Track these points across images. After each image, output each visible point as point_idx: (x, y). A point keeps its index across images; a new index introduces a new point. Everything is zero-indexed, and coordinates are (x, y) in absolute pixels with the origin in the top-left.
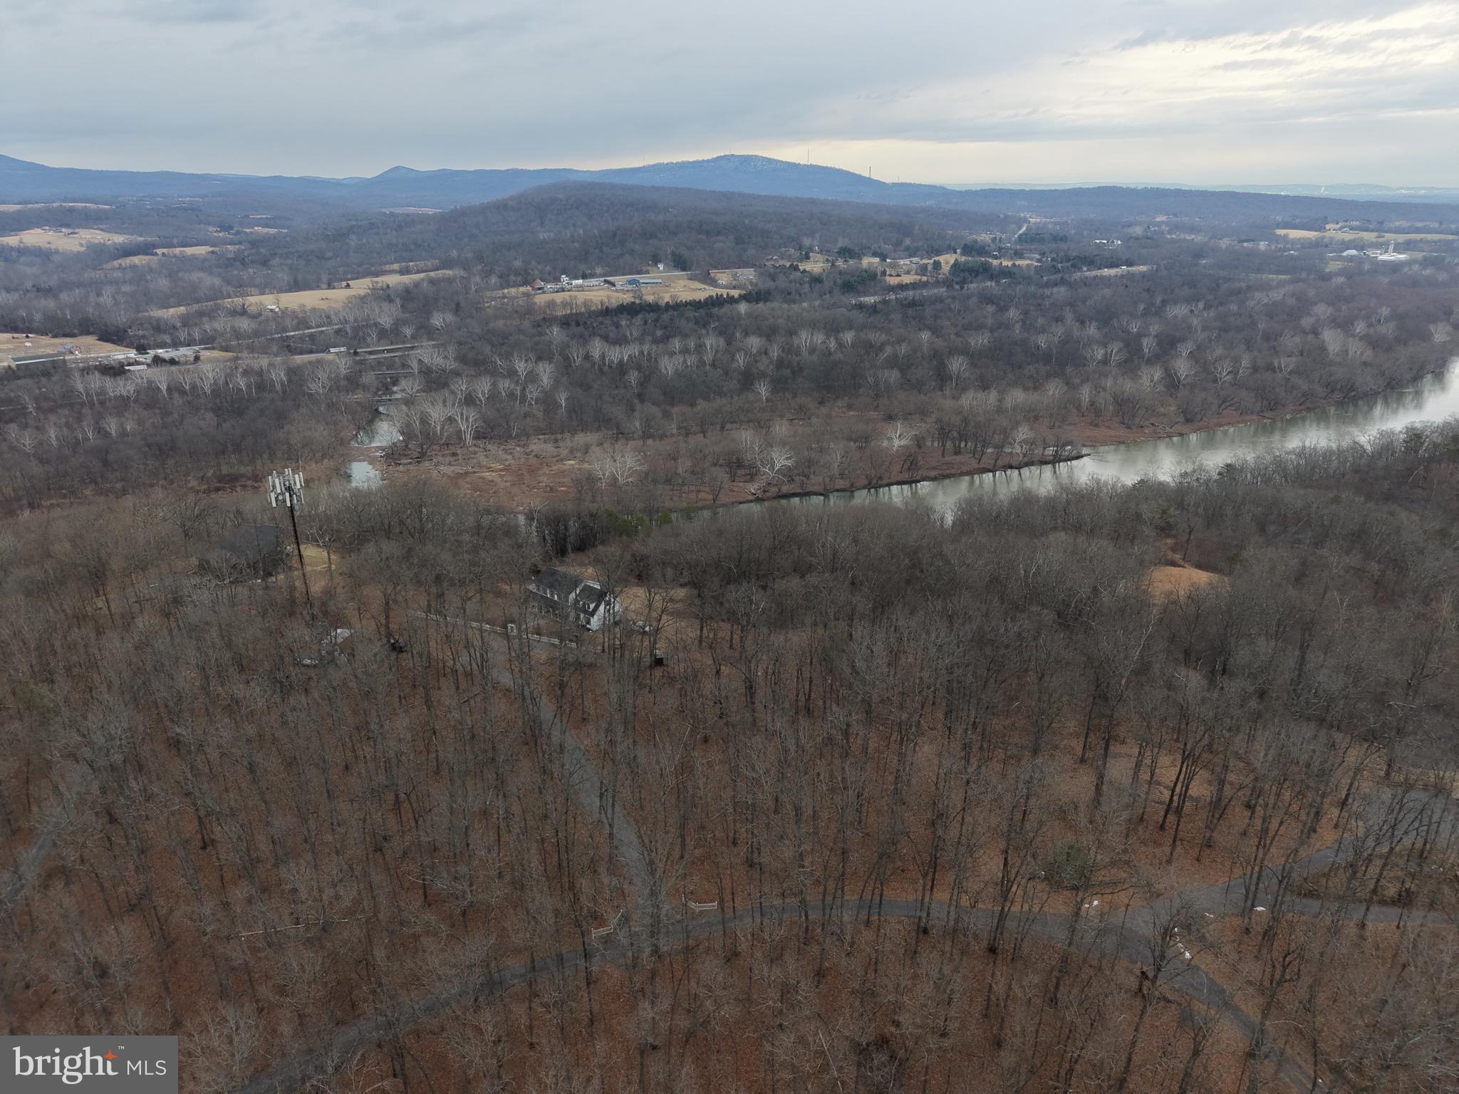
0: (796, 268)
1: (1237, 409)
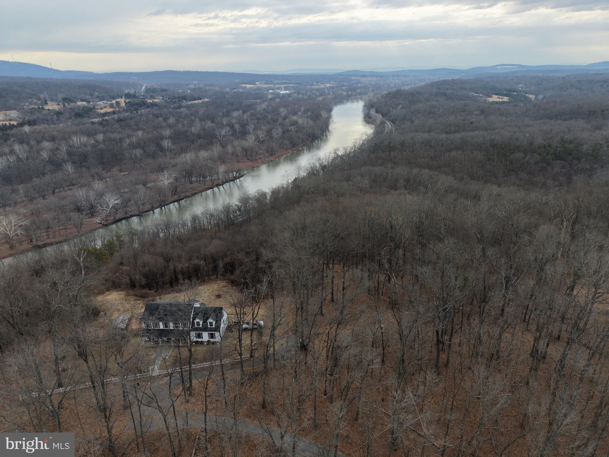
1: (283, 148)
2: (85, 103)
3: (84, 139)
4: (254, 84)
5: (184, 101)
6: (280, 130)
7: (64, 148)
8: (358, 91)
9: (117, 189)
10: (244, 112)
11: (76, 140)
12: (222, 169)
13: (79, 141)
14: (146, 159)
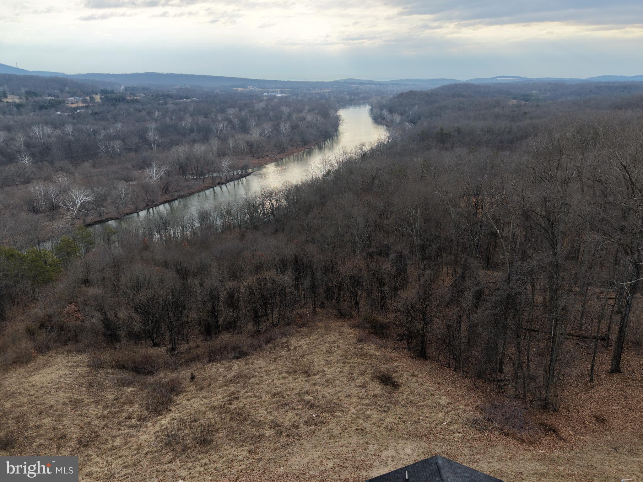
1: (293, 146)
2: (53, 98)
3: (48, 130)
5: (170, 99)
6: (288, 124)
7: (21, 138)
8: (361, 95)
9: (88, 184)
10: (240, 110)
11: (37, 131)
12: (226, 163)
13: (41, 132)
14: (127, 153)
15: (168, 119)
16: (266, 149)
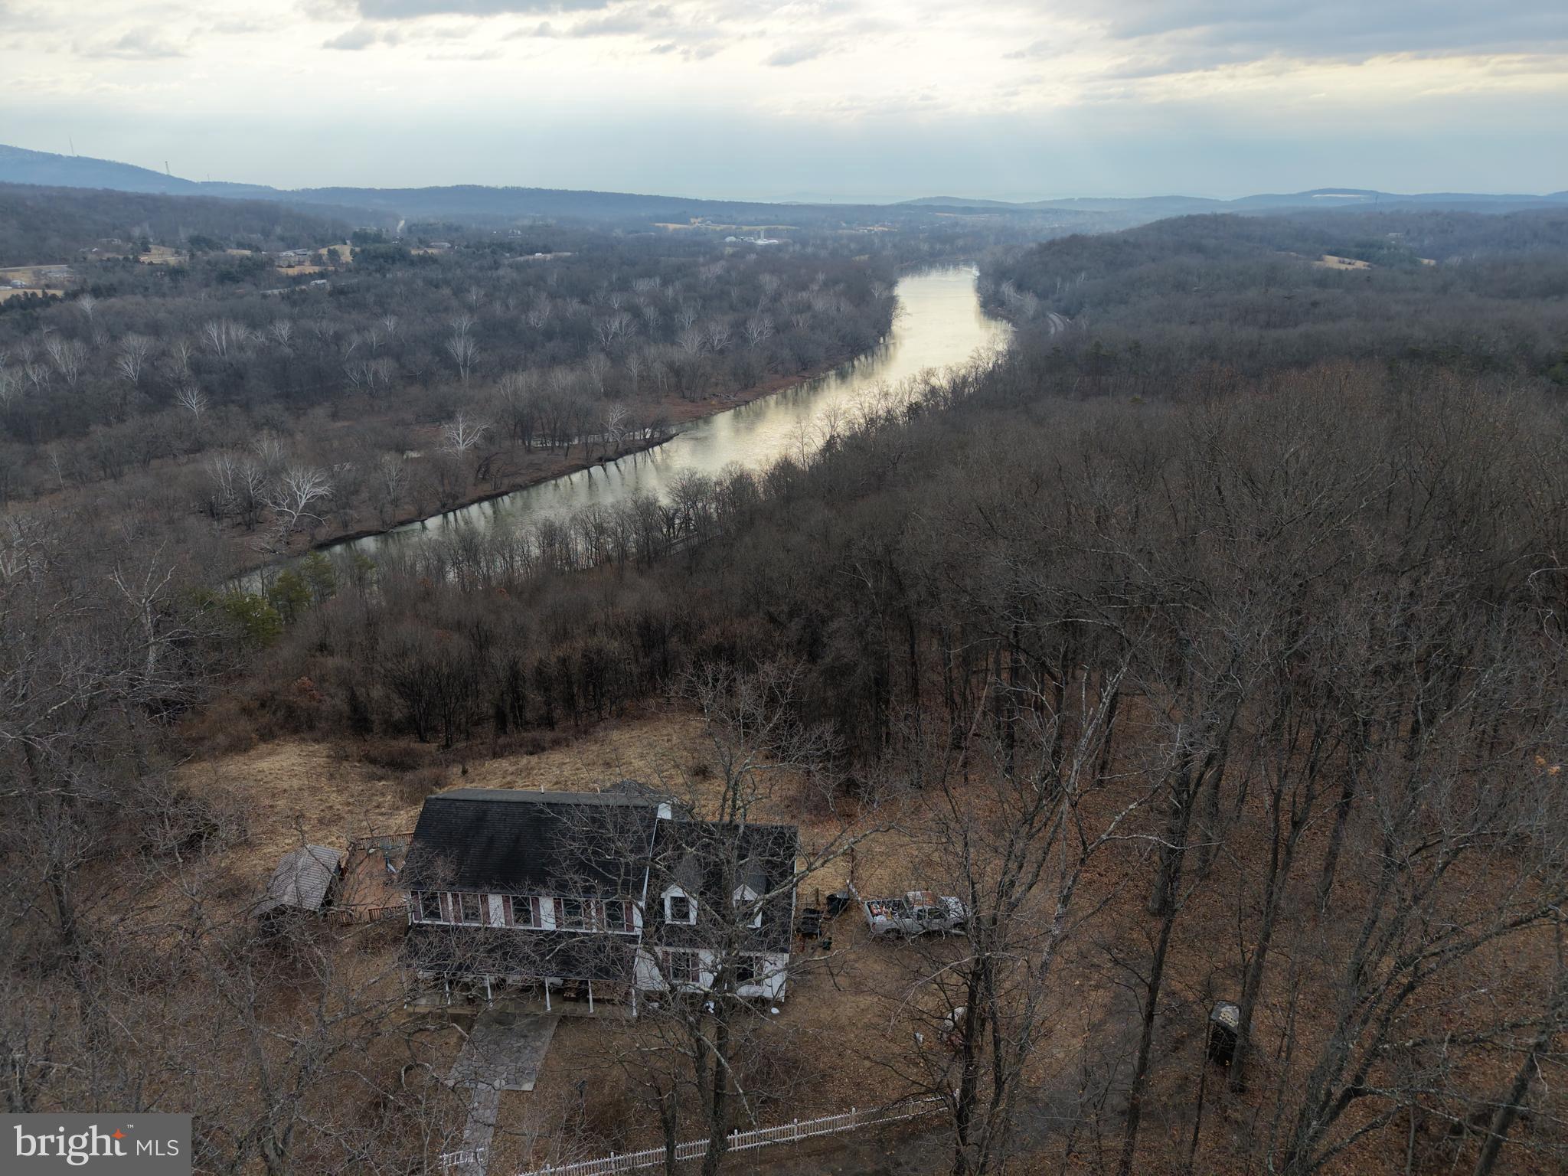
0: (137, 261)
1: (776, 372)
2: (248, 253)
3: (239, 332)
4: (687, 222)
5: (508, 255)
6: (767, 322)
7: (182, 352)
8: (960, 243)
9: (321, 457)
10: (665, 283)
11: (216, 334)
12: (616, 414)
13: (224, 337)
14: (404, 387)
15: (498, 307)
16: (713, 380)
